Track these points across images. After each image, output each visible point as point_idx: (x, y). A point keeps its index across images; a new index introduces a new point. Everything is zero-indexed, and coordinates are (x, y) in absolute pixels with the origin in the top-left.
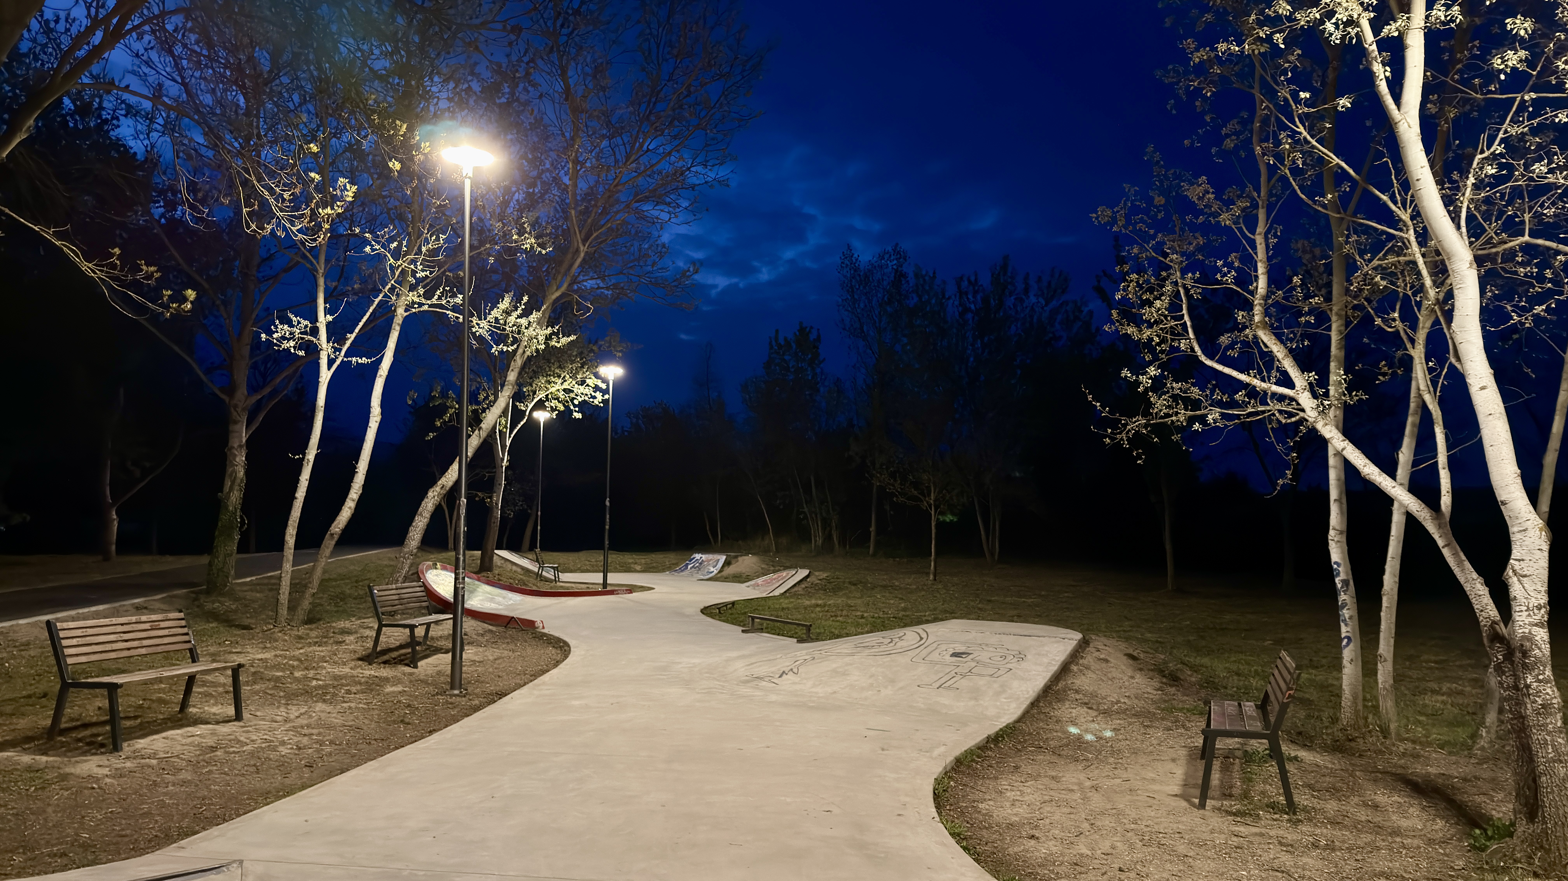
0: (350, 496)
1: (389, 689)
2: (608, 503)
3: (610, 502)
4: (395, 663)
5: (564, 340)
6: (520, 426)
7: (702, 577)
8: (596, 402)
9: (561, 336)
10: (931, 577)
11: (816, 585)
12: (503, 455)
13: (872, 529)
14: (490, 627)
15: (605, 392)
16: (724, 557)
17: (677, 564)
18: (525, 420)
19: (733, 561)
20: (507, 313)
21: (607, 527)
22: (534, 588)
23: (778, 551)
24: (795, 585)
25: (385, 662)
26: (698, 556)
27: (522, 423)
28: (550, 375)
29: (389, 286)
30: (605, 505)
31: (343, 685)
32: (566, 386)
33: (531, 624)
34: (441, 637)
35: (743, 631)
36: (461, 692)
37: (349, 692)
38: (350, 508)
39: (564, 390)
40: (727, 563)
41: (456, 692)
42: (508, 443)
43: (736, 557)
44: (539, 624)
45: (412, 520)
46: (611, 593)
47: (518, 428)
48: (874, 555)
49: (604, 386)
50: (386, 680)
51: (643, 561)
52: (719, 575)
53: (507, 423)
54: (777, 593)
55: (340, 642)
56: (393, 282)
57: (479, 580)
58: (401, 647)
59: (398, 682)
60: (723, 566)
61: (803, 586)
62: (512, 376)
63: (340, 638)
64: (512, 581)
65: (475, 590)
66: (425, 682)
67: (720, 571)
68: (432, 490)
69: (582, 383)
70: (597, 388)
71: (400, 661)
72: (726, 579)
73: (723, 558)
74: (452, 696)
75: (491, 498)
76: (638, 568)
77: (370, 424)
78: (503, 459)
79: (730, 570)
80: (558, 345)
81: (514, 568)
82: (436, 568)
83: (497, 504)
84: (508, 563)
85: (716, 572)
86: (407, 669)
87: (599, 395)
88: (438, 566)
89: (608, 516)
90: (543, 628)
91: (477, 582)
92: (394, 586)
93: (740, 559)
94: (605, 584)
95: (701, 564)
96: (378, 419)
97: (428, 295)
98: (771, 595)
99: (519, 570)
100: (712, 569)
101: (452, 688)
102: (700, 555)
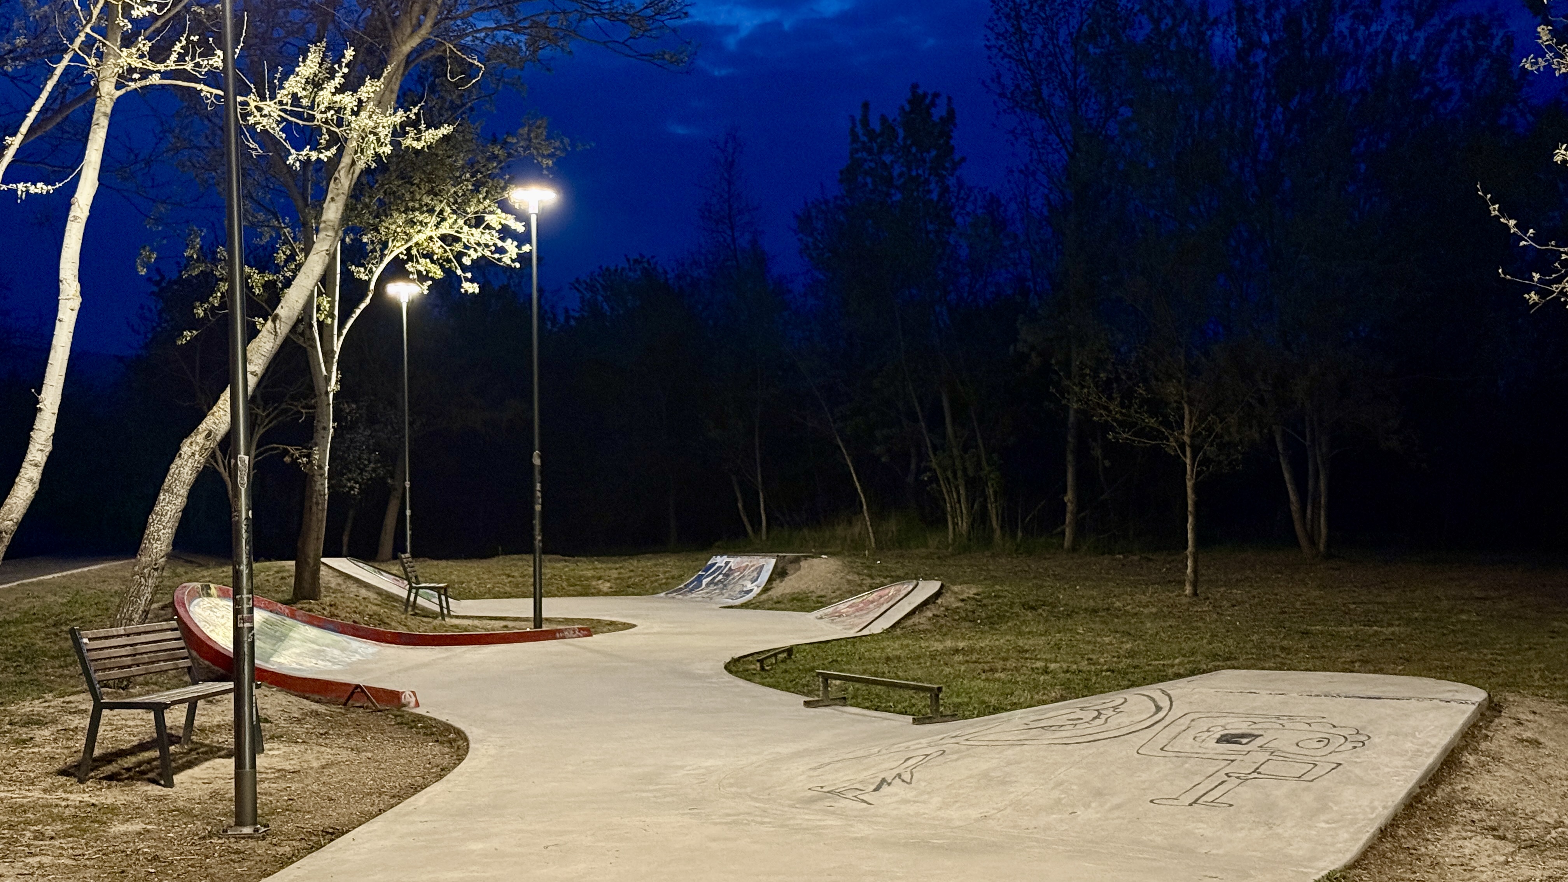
0: (29, 457)
1: (118, 828)
2: (537, 461)
3: (541, 457)
4: (131, 778)
5: (431, 136)
6: (358, 312)
7: (730, 602)
8: (506, 260)
9: (423, 127)
10: (1188, 590)
11: (955, 611)
12: (329, 371)
13: (1069, 497)
14: (315, 706)
15: (522, 239)
16: (772, 562)
17: (681, 578)
18: (368, 301)
19: (790, 568)
20: (316, 84)
21: (538, 508)
22: (401, 630)
23: (881, 547)
24: (912, 613)
25: (111, 777)
26: (720, 560)
27: (363, 306)
28: (413, 210)
29: (82, 37)
30: (532, 465)
31: (27, 823)
32: (445, 229)
33: (393, 697)
34: (219, 726)
35: (807, 704)
36: (256, 830)
37: (39, 836)
38: (30, 480)
39: (443, 238)
40: (779, 573)
41: (248, 830)
42: (337, 346)
43: (797, 560)
44: (407, 698)
45: (153, 500)
46: (551, 635)
47: (355, 316)
48: (1074, 549)
49: (520, 228)
50: (113, 810)
51: (614, 574)
52: (764, 597)
53: (332, 307)
54: (877, 628)
55: (24, 741)
56: (88, 30)
57: (293, 616)
58: (142, 747)
59: (136, 813)
60: (771, 580)
61: (929, 614)
62: (332, 212)
63: (24, 733)
64: (357, 617)
65: (286, 636)
66: (187, 813)
67: (765, 590)
68: (188, 441)
69: (478, 221)
70: (505, 232)
71: (138, 774)
72: (778, 605)
73: (769, 563)
74: (239, 838)
75: (309, 456)
76: (605, 586)
77: (60, 315)
78: (328, 379)
79: (784, 588)
80: (418, 146)
81: (363, 592)
82: (209, 595)
83: (321, 468)
84: (349, 583)
85: (757, 591)
86: (154, 790)
87: (511, 246)
88: (213, 591)
89: (538, 486)
90: (417, 704)
91: (289, 621)
92: (121, 630)
93: (803, 564)
94: (538, 619)
95: (727, 575)
96: (76, 303)
97: (159, 53)
98: (865, 632)
99: (372, 595)
100: (749, 586)
101: (240, 823)
102: (725, 559)
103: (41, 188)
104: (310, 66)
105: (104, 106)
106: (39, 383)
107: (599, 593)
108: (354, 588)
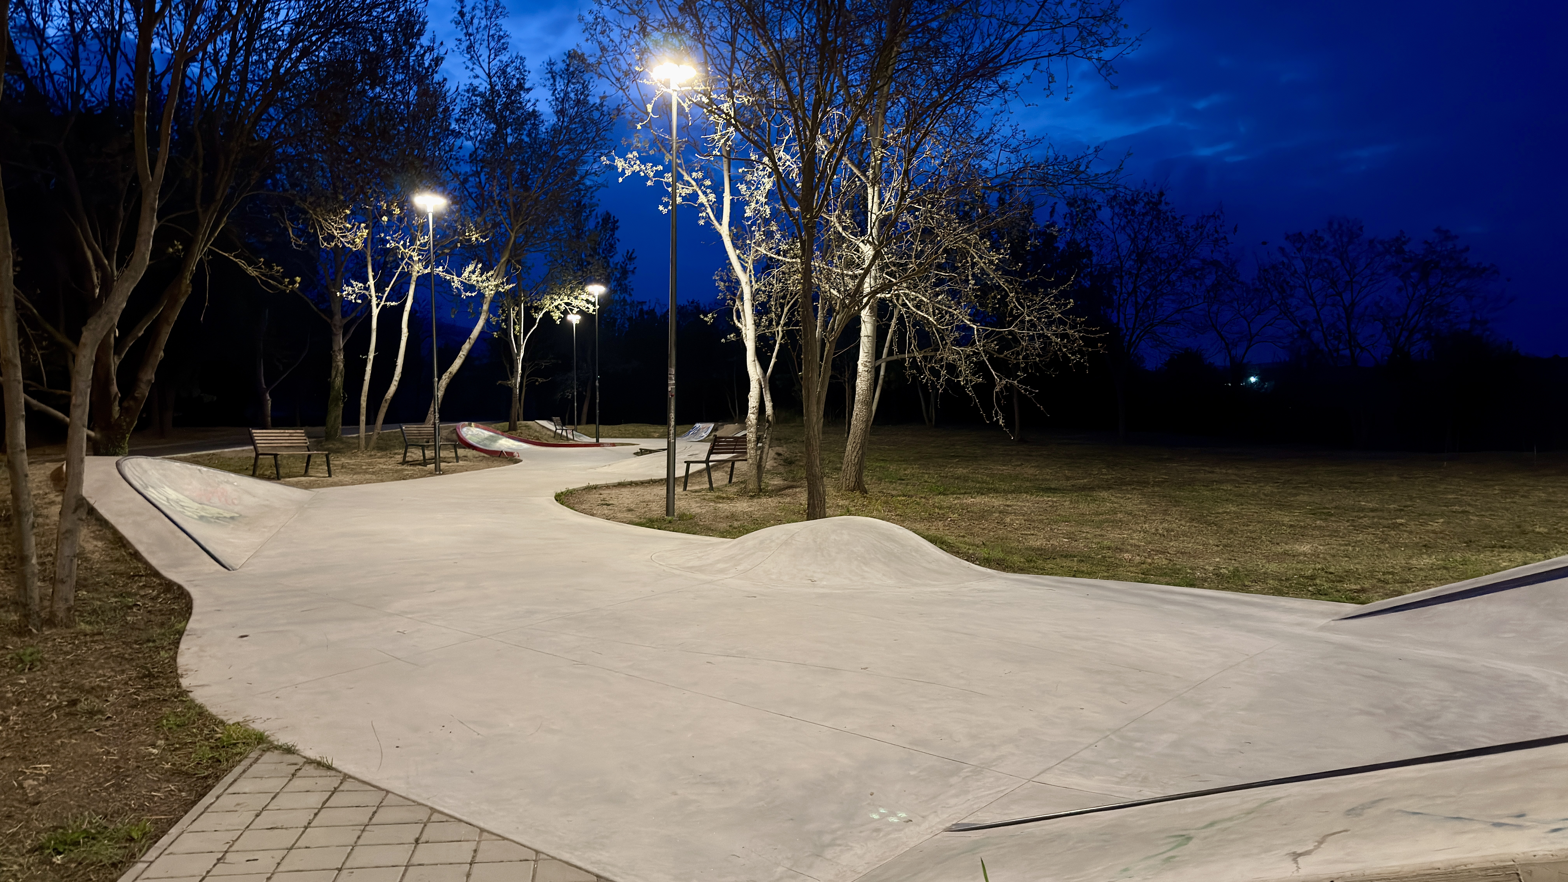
1: (406, 472)
2: (597, 384)
3: (599, 383)
4: (416, 465)
6: (532, 330)
7: (696, 439)
8: (589, 311)
12: (519, 352)
14: (486, 455)
15: (594, 304)
16: (713, 425)
19: (720, 428)
22: (543, 441)
25: (411, 465)
26: (698, 425)
29: (404, 262)
31: (384, 471)
32: (566, 300)
33: (512, 454)
38: (394, 386)
40: (715, 430)
41: (438, 473)
42: (523, 343)
43: (723, 425)
47: (530, 332)
49: (593, 300)
52: (707, 439)
53: (520, 328)
55: (393, 457)
56: (406, 261)
57: (502, 435)
59: (413, 470)
60: (711, 432)
64: (529, 437)
65: (497, 441)
66: (426, 471)
78: (518, 354)
82: (470, 426)
84: (538, 427)
85: (705, 436)
86: (421, 467)
88: (472, 425)
90: (519, 456)
91: (500, 436)
94: (599, 439)
95: (698, 430)
96: (407, 335)
100: (703, 434)
101: (436, 471)
102: (700, 424)
103: (394, 304)
104: (471, 268)
105: (414, 278)
106: (397, 357)
107: (654, 437)
108: (545, 431)
